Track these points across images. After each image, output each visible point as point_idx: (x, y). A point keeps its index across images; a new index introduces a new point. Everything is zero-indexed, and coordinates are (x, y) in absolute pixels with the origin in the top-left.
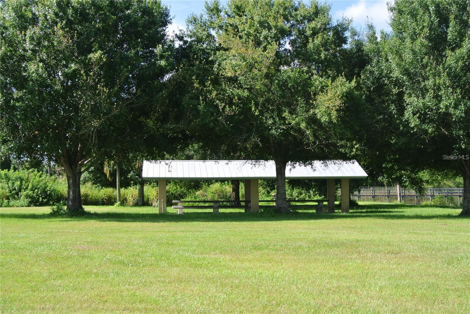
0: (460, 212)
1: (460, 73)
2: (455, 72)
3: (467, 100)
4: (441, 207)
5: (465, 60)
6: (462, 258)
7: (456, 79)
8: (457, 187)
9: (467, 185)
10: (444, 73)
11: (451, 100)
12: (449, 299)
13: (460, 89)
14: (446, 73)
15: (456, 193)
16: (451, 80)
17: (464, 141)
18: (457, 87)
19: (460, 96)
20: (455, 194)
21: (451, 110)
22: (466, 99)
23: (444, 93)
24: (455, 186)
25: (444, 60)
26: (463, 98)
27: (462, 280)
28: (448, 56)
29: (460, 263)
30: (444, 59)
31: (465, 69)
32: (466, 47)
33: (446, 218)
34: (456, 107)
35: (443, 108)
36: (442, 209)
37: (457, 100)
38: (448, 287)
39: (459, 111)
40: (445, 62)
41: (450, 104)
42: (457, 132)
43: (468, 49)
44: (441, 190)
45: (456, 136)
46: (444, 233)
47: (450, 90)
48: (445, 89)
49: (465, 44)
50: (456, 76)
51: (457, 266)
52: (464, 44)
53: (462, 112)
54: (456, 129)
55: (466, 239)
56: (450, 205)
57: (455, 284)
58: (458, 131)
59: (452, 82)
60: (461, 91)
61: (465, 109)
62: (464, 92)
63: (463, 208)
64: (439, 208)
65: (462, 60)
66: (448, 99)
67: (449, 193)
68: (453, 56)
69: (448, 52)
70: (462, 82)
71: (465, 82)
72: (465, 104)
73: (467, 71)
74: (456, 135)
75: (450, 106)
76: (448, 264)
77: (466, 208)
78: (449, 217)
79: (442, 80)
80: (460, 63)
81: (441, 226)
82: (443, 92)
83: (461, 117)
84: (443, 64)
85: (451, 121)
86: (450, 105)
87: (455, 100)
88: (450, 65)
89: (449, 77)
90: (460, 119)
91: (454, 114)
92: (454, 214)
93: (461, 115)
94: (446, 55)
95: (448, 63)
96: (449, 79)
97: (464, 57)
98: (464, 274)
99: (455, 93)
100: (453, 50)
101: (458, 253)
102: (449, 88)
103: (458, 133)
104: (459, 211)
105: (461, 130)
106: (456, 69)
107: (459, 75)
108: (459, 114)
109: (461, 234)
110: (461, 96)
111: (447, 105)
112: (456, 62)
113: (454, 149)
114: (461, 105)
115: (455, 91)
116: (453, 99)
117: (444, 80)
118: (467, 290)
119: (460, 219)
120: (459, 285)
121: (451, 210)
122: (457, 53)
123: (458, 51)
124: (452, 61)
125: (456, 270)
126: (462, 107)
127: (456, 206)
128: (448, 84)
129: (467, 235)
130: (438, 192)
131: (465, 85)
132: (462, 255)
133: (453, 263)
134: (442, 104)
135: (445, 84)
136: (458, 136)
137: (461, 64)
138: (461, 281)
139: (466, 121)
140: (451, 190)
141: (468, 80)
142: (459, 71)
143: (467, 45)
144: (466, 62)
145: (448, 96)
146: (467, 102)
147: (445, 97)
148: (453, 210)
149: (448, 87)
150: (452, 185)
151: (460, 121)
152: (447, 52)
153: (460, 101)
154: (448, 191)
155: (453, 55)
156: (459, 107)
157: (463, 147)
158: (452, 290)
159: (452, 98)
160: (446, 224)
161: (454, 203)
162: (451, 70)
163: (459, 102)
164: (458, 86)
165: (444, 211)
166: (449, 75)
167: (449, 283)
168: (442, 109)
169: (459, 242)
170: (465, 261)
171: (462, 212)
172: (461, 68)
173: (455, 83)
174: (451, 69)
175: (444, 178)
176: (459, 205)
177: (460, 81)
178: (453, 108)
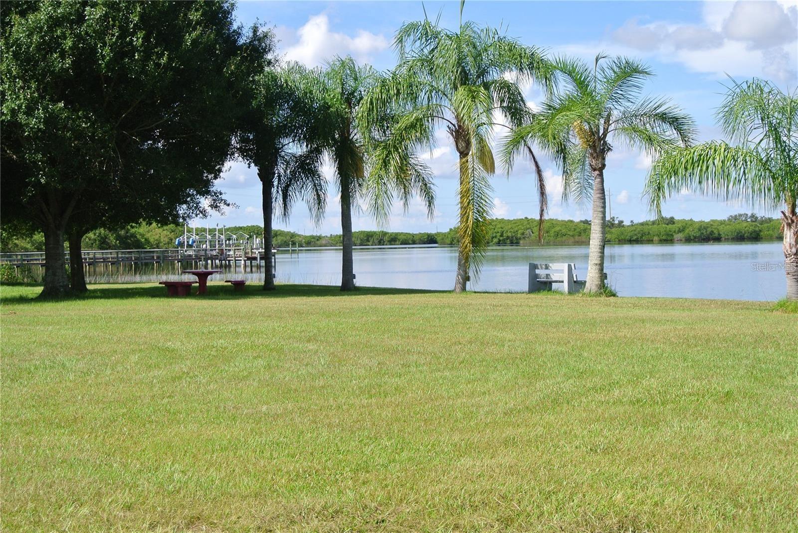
0: (40, 292)
1: (35, 54)
2: (26, 52)
3: (48, 101)
4: (9, 284)
5: (43, 33)
6: (36, 368)
7: (28, 64)
8: (38, 250)
9: (51, 246)
10: (7, 52)
11: (21, 100)
12: (10, 439)
13: (35, 82)
14: (11, 54)
15: (36, 260)
16: (21, 67)
17: (44, 171)
18: (30, 79)
19: (36, 95)
20: (35, 262)
21: (22, 118)
22: (46, 99)
23: (9, 87)
24: (35, 248)
25: (8, 31)
26: (42, 97)
27: (34, 406)
28: (14, 25)
29: (32, 377)
30: (8, 28)
31: (44, 49)
32: (45, 10)
33: (15, 303)
34: (29, 112)
35: (8, 114)
36: (11, 287)
37: (32, 101)
38: (8, 419)
39: (35, 120)
40: (10, 34)
41: (20, 107)
42: (32, 155)
43: (49, 14)
44: (10, 256)
45: (31, 162)
46: (9, 329)
47: (19, 84)
48: (10, 82)
49: (44, 5)
50: (28, 60)
51: (28, 383)
52: (42, 5)
53: (40, 122)
54: (30, 151)
55: (45, 336)
56: (25, 280)
57: (22, 413)
58: (34, 153)
59: (23, 70)
60: (39, 85)
61: (45, 116)
62: (44, 87)
63: (44, 286)
64: (5, 286)
65: (38, 32)
66: (16, 99)
67: (24, 260)
68: (23, 25)
69: (16, 18)
70: (39, 70)
71: (43, 70)
72: (45, 109)
73: (48, 51)
74: (29, 160)
75: (18, 112)
76: (12, 380)
77: (50, 285)
78: (22, 300)
79: (5, 65)
80: (35, 38)
81: (5, 316)
82: (7, 86)
83: (39, 130)
84: (5, 38)
85: (22, 137)
86: (18, 109)
87: (28, 100)
88: (18, 39)
89: (17, 60)
90: (36, 133)
91: (26, 124)
92: (30, 296)
93: (38, 127)
94: (11, 22)
95: (15, 36)
96: (16, 65)
97: (41, 28)
98: (39, 396)
99: (28, 89)
100: (23, 14)
101: (32, 360)
102: (17, 80)
103: (34, 158)
104: (39, 290)
105: (39, 153)
106: (29, 48)
107: (34, 58)
108: (35, 125)
109: (38, 328)
110: (39, 94)
111: (14, 109)
112: (28, 35)
113: (28, 184)
114: (39, 110)
115: (28, 86)
116: (24, 99)
117: (8, 65)
118: (41, 422)
119: (39, 304)
120: (29, 415)
121: (26, 288)
122: (29, 20)
123: (31, 17)
124: (21, 33)
125: (25, 389)
126: (40, 113)
127: (36, 281)
128: (14, 73)
129: (48, 329)
130: (6, 259)
131: (44, 76)
132: (38, 363)
133: (20, 378)
134: (5, 107)
135: (9, 71)
136: (35, 163)
137: (36, 40)
138: (32, 407)
139: (48, 137)
140: (27, 256)
141: (49, 67)
142: (33, 50)
143: (46, 8)
144: (45, 36)
145: (15, 93)
146: (48, 104)
147: (10, 95)
148: (29, 288)
149: (15, 78)
150: (29, 246)
151: (36, 138)
152: (13, 17)
153: (37, 103)
154: (22, 257)
155: (23, 22)
156: (34, 112)
157: (42, 181)
158: (16, 424)
159: (22, 96)
160: (15, 313)
161: (32, 277)
162: (21, 49)
163: (34, 104)
164: (32, 77)
165: (13, 292)
166: (16, 55)
167: (11, 413)
168: (6, 115)
169: (34, 342)
170: (41, 374)
171: (43, 291)
172: (36, 47)
173: (26, 71)
174: (19, 46)
175: (14, 235)
176: (40, 280)
177: (36, 69)
178: (24, 114)
